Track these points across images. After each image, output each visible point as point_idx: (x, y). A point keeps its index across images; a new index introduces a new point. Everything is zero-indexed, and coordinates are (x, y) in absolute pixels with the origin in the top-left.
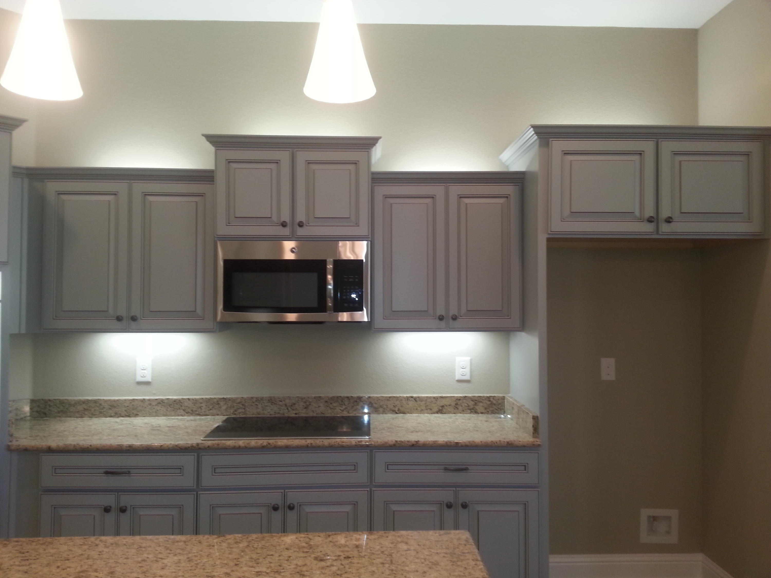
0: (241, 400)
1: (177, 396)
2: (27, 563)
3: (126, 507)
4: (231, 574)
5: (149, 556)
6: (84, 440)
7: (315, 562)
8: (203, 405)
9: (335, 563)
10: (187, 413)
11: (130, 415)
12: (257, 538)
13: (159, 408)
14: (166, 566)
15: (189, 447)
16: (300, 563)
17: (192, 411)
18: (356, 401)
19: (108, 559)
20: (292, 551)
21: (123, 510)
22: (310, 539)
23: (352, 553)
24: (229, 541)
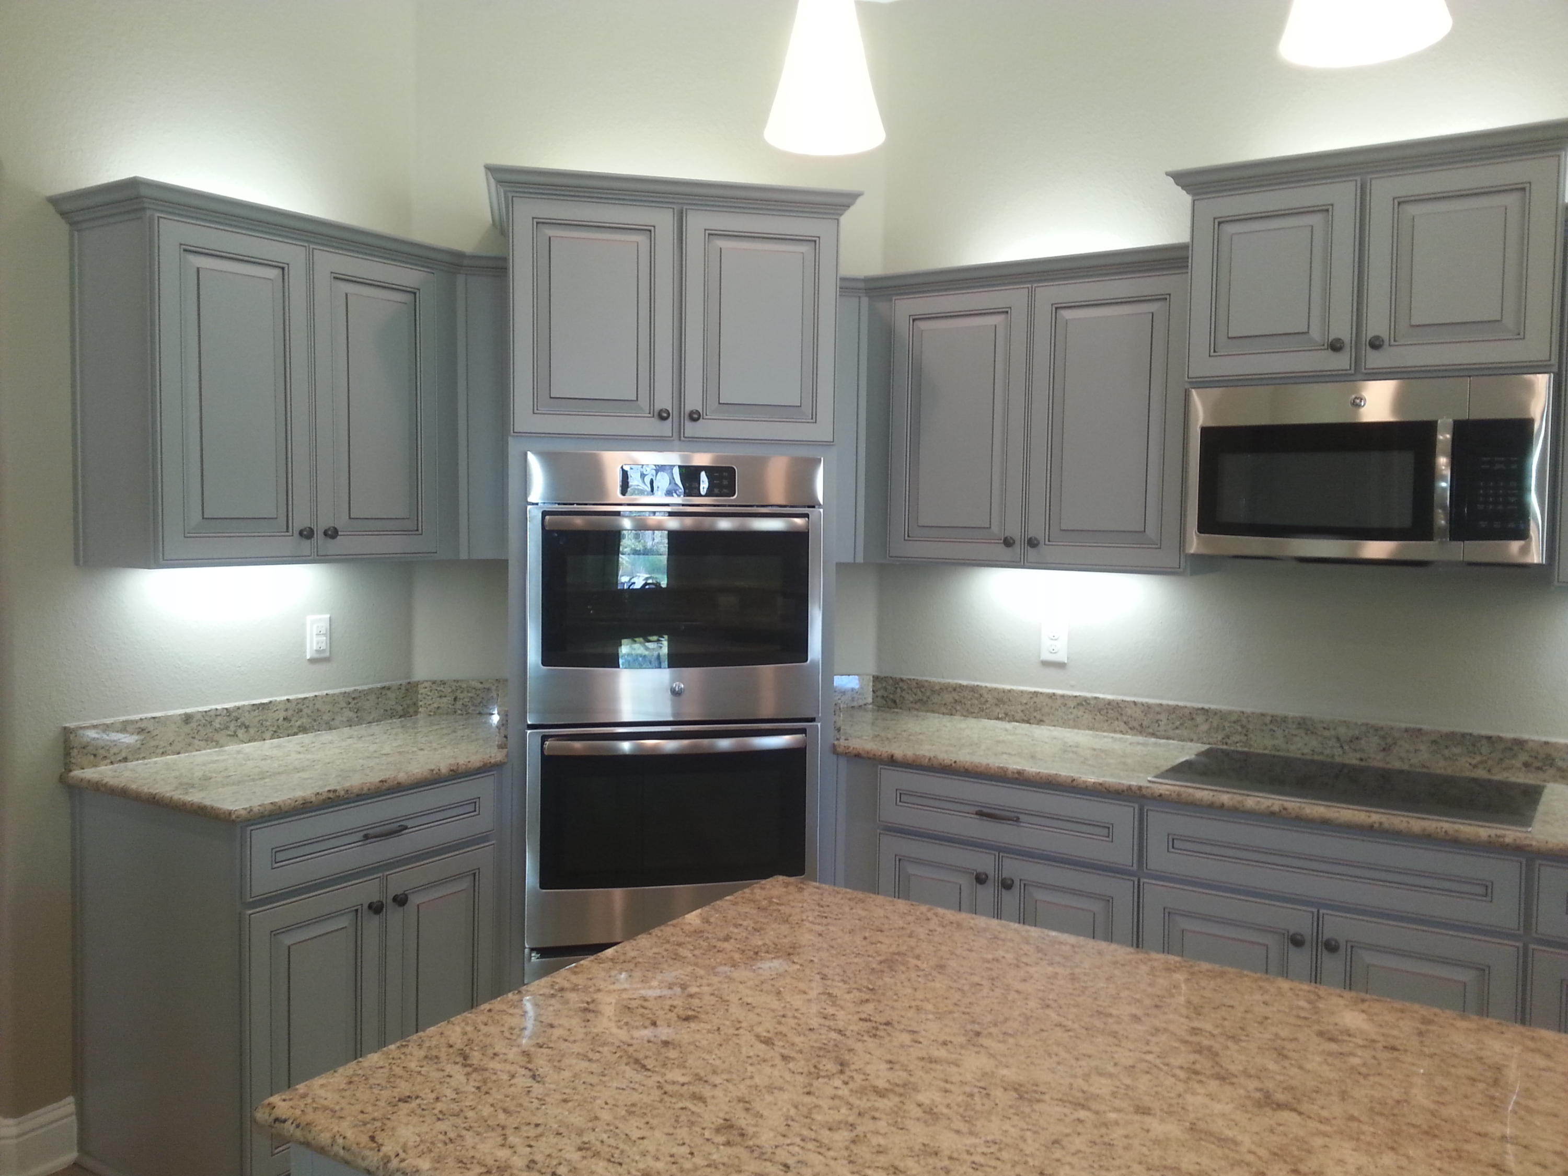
0: (1239, 716)
1: (1113, 694)
2: (824, 921)
3: (1013, 881)
4: (1143, 1019)
5: (1006, 955)
6: (946, 752)
7: (1316, 1039)
8: (1163, 717)
9: (1359, 1052)
10: (1131, 729)
11: (1030, 719)
12: (1208, 971)
13: (1080, 713)
14: (1032, 977)
15: (1123, 791)
16: (1284, 1033)
17: (1141, 725)
18: (1511, 749)
19: (940, 944)
20: (1275, 1009)
21: (1007, 885)
22: (1319, 997)
23: (1405, 1042)
24: (1155, 964)
